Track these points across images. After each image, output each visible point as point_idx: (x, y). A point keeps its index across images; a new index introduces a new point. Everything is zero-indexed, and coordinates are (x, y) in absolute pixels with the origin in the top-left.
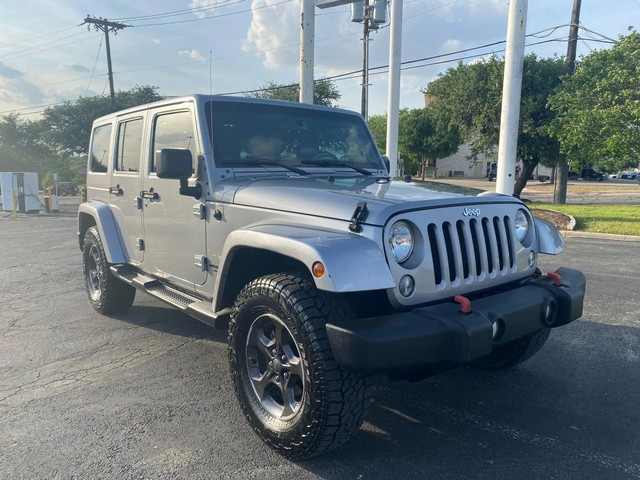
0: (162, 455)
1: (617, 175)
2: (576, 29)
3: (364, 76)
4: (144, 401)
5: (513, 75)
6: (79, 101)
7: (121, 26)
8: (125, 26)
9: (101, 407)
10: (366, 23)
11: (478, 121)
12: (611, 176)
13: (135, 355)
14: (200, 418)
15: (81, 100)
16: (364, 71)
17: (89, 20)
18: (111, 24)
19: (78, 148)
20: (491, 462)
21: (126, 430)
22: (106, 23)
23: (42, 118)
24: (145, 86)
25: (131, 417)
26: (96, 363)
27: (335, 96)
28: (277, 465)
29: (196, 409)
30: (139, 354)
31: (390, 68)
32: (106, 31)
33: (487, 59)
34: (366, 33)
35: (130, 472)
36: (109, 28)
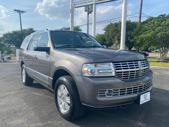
0: (16, 121)
1: (155, 51)
2: (141, 14)
3: (88, 26)
4: (15, 108)
5: (124, 26)
6: (12, 32)
7: (24, 12)
8: (25, 12)
9: (3, 110)
10: (88, 12)
11: (116, 37)
12: (153, 51)
13: (16, 97)
14: (28, 112)
15: (13, 31)
16: (88, 24)
17: (15, 10)
18: (21, 11)
19: (12, 44)
20: (97, 120)
21: (8, 115)
22: (20, 11)
23: (2, 36)
24: (31, 28)
25: (10, 112)
26: (5, 100)
27: (81, 30)
28: (44, 122)
29: (28, 110)
30: (17, 97)
31: (93, 24)
32: (20, 13)
33: (118, 22)
34: (88, 14)
35: (6, 125)
36: (21, 12)
